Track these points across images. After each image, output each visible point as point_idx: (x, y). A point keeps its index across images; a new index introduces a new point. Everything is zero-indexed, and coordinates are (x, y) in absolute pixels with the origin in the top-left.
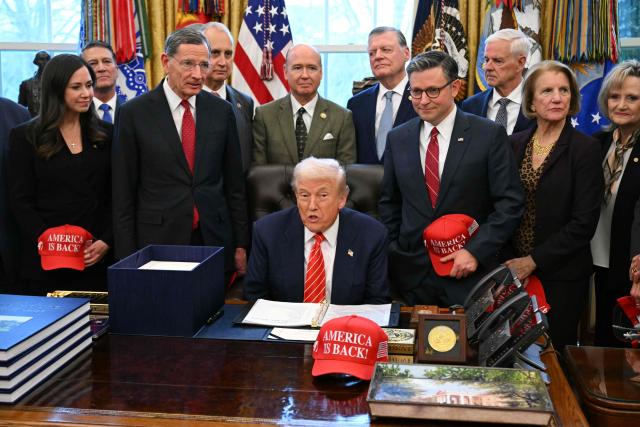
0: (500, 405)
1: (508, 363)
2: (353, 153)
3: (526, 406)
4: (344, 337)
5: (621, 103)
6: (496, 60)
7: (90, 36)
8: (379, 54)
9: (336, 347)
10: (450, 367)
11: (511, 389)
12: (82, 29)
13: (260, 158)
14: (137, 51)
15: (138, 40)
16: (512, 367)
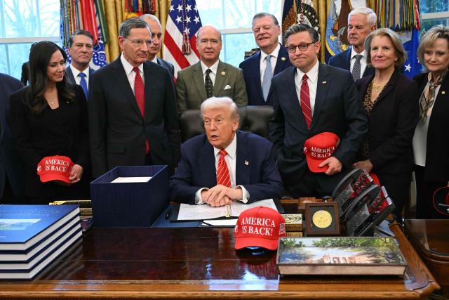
0: (369, 262)
1: (370, 233)
2: (246, 98)
3: (386, 262)
4: (256, 221)
5: (433, 57)
6: (357, 27)
7: (67, 31)
8: (262, 31)
9: (251, 229)
10: (330, 238)
11: (374, 251)
12: (61, 26)
13: (182, 105)
14: (99, 39)
15: (100, 32)
16: (373, 236)
